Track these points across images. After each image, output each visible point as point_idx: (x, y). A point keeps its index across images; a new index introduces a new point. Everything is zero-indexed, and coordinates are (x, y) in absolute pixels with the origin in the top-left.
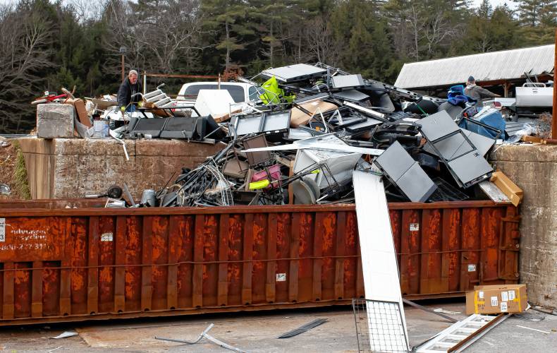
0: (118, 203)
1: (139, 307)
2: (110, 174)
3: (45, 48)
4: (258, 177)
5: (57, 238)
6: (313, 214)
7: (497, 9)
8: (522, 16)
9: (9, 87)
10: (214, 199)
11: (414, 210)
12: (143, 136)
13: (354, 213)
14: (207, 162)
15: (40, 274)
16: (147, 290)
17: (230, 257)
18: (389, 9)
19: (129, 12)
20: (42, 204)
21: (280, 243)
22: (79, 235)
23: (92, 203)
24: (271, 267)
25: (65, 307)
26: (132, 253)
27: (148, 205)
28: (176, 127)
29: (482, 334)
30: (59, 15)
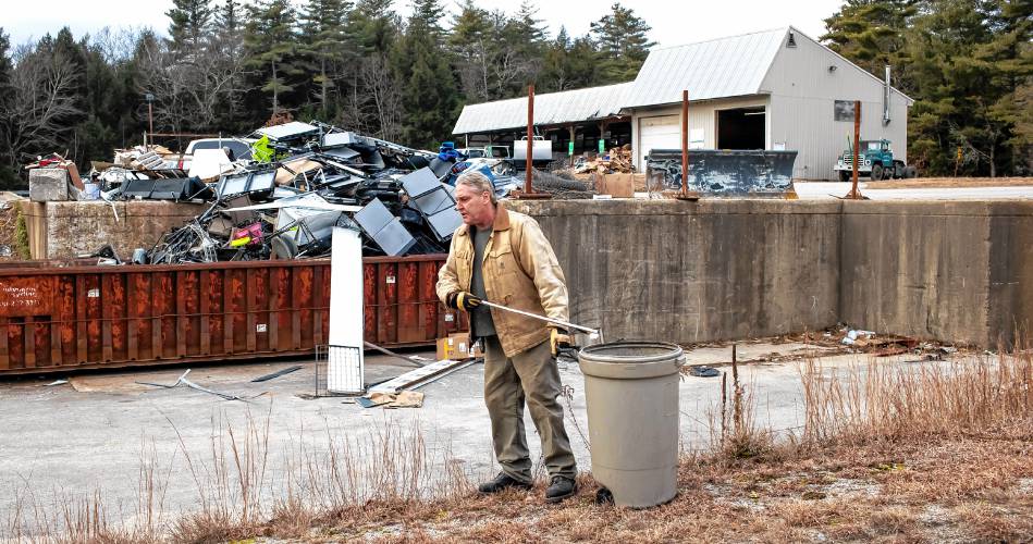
0: (110, 262)
1: (127, 357)
2: (102, 235)
3: (70, 93)
4: (240, 235)
5: (46, 295)
6: (290, 268)
7: (577, 41)
8: (604, 48)
9: (32, 138)
10: (199, 257)
11: (390, 264)
12: (133, 197)
13: (330, 266)
14: (192, 222)
15: (32, 329)
16: (132, 342)
17: (211, 310)
18: (456, 43)
19: (165, 50)
20: (37, 264)
21: (259, 296)
22: (67, 292)
23: (84, 262)
24: (251, 319)
25: (56, 357)
26: (118, 307)
27: (137, 263)
28: (166, 188)
29: (439, 376)
30: (85, 56)
